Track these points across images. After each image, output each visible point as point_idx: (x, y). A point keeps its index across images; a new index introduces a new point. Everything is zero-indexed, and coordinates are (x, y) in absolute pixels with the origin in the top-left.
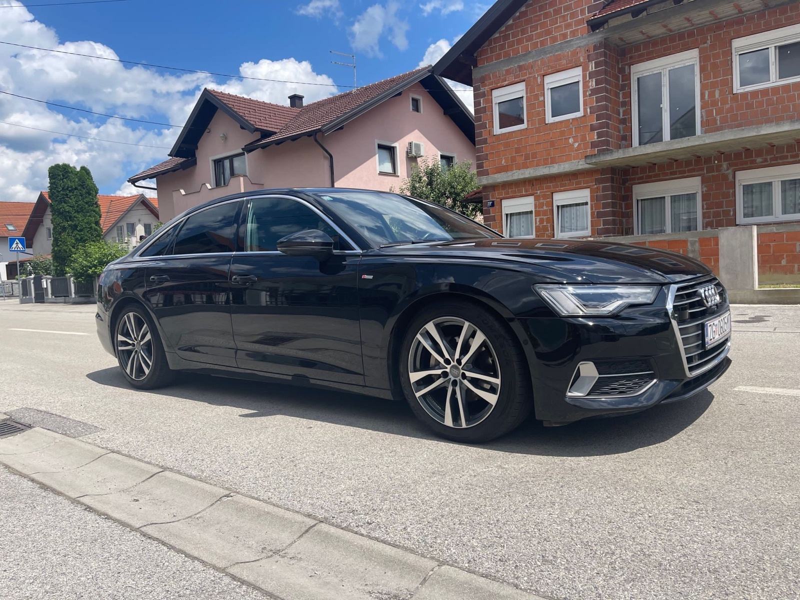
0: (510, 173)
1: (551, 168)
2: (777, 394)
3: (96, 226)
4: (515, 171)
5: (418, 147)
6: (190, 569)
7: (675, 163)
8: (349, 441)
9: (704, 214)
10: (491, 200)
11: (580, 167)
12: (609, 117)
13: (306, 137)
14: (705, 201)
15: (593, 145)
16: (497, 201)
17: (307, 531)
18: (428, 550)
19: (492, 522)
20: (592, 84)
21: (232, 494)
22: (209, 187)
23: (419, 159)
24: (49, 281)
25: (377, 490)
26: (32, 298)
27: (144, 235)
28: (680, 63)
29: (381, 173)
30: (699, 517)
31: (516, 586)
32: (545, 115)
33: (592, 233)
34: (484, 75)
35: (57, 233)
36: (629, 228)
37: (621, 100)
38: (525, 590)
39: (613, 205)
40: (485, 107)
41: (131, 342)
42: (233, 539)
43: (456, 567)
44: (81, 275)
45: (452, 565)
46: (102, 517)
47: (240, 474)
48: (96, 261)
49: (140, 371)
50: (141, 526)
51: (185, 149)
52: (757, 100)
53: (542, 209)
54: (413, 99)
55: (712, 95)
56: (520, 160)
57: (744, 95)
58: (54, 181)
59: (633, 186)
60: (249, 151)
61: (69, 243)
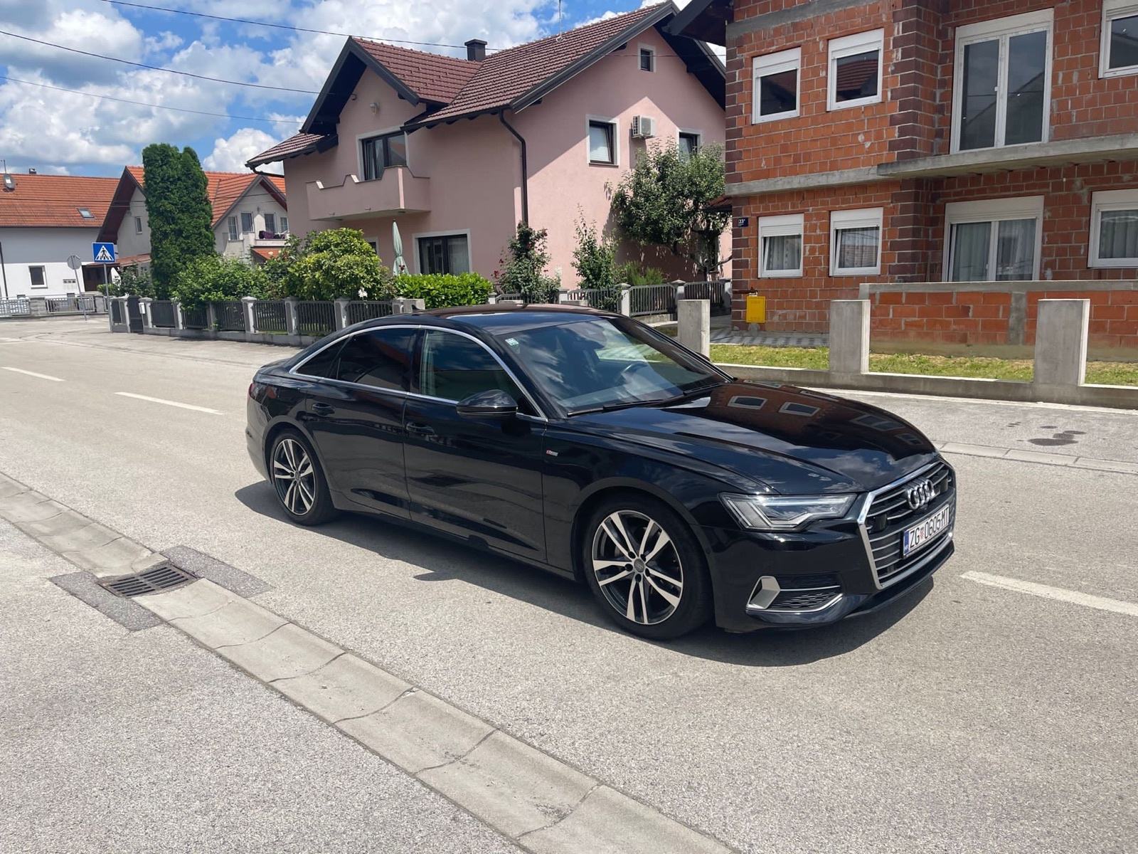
0: (771, 181)
1: (830, 176)
2: (1005, 587)
3: (207, 231)
4: (779, 178)
5: (647, 123)
6: (386, 772)
7: (1008, 174)
8: (529, 625)
9: (1043, 249)
10: (744, 217)
11: (871, 177)
12: (917, 105)
13: (490, 115)
14: (1046, 231)
15: (893, 146)
16: (751, 218)
17: (485, 739)
18: (590, 768)
19: (653, 742)
20: (897, 56)
21: (414, 689)
22: (356, 180)
23: (648, 141)
24: (149, 304)
25: (552, 696)
26: (126, 326)
27: (265, 230)
28: (1026, 28)
29: (594, 163)
30: (843, 750)
31: (660, 810)
32: (826, 99)
33: (881, 272)
34: (742, 35)
35: (157, 241)
36: (936, 265)
37: (939, 78)
38: (666, 815)
39: (915, 233)
40: (742, 82)
41: (289, 471)
42: (418, 740)
43: (613, 788)
44: (191, 301)
45: (609, 786)
46: (299, 707)
47: (420, 663)
48: (210, 284)
49: (300, 504)
50: (336, 720)
51: (322, 123)
52: (1132, 90)
53: (813, 234)
54: (643, 52)
55: (1068, 78)
56: (787, 163)
57: (1114, 82)
58: (150, 168)
59: (947, 204)
60: (410, 131)
61: (172, 255)
